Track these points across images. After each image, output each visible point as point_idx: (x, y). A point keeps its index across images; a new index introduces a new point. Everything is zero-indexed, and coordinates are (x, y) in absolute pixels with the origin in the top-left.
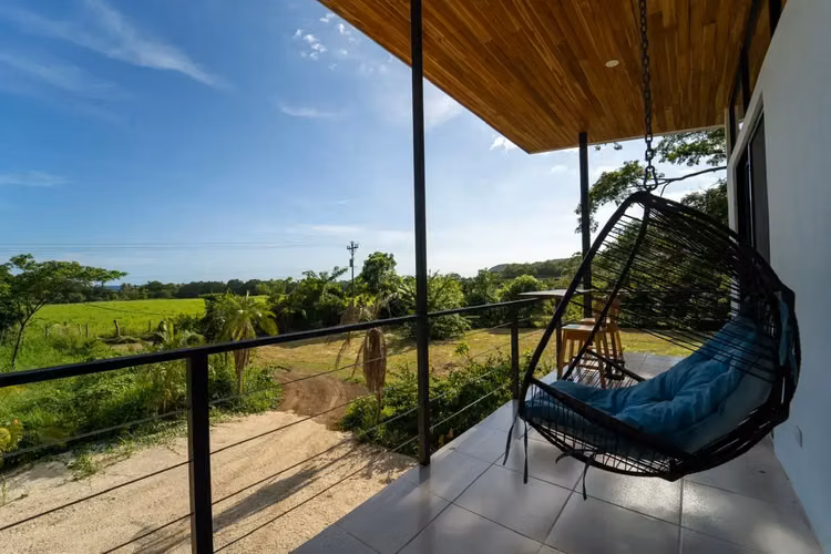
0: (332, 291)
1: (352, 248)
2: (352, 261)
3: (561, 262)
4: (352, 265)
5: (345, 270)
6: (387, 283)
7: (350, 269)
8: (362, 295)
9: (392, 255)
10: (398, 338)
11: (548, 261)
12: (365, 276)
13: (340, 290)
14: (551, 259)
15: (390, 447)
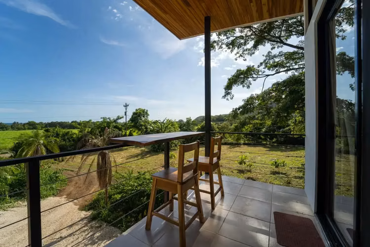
0: (116, 127)
1: (126, 106)
2: (126, 113)
3: (225, 116)
4: (126, 115)
5: (123, 117)
6: (142, 123)
7: (125, 116)
8: (131, 129)
9: (147, 110)
10: (146, 150)
11: (220, 115)
12: (133, 120)
13: (120, 127)
14: (222, 114)
15: (109, 222)
